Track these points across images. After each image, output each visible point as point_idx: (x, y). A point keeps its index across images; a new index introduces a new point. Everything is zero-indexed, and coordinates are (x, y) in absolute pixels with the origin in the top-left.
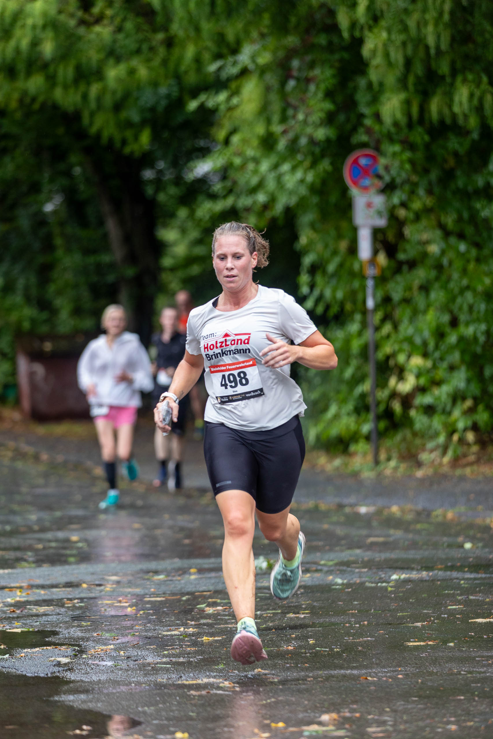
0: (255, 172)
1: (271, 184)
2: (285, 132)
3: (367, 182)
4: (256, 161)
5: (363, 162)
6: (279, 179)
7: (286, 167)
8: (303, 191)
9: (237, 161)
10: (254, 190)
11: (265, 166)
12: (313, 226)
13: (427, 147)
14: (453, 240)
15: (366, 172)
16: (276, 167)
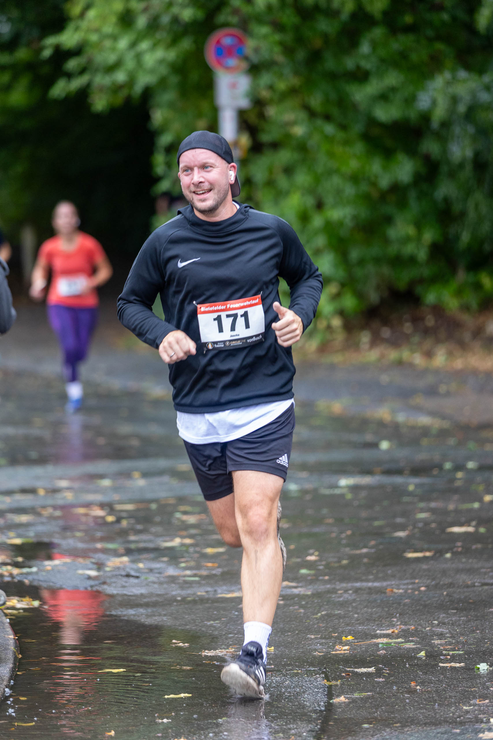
0: (113, 49)
1: (130, 63)
2: (145, 10)
3: (232, 62)
4: (115, 38)
5: (228, 41)
6: (138, 57)
7: (144, 45)
8: (164, 70)
9: (94, 38)
10: (111, 69)
11: (123, 43)
12: (171, 105)
13: (297, 29)
14: (319, 122)
15: (229, 52)
16: (133, 45)
